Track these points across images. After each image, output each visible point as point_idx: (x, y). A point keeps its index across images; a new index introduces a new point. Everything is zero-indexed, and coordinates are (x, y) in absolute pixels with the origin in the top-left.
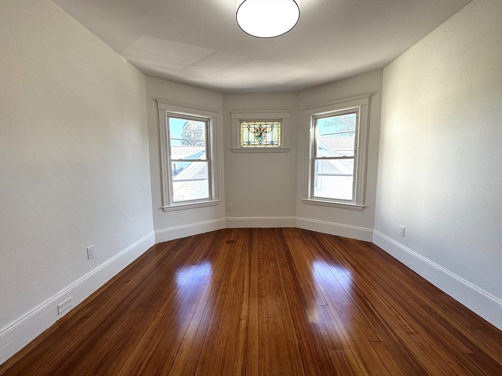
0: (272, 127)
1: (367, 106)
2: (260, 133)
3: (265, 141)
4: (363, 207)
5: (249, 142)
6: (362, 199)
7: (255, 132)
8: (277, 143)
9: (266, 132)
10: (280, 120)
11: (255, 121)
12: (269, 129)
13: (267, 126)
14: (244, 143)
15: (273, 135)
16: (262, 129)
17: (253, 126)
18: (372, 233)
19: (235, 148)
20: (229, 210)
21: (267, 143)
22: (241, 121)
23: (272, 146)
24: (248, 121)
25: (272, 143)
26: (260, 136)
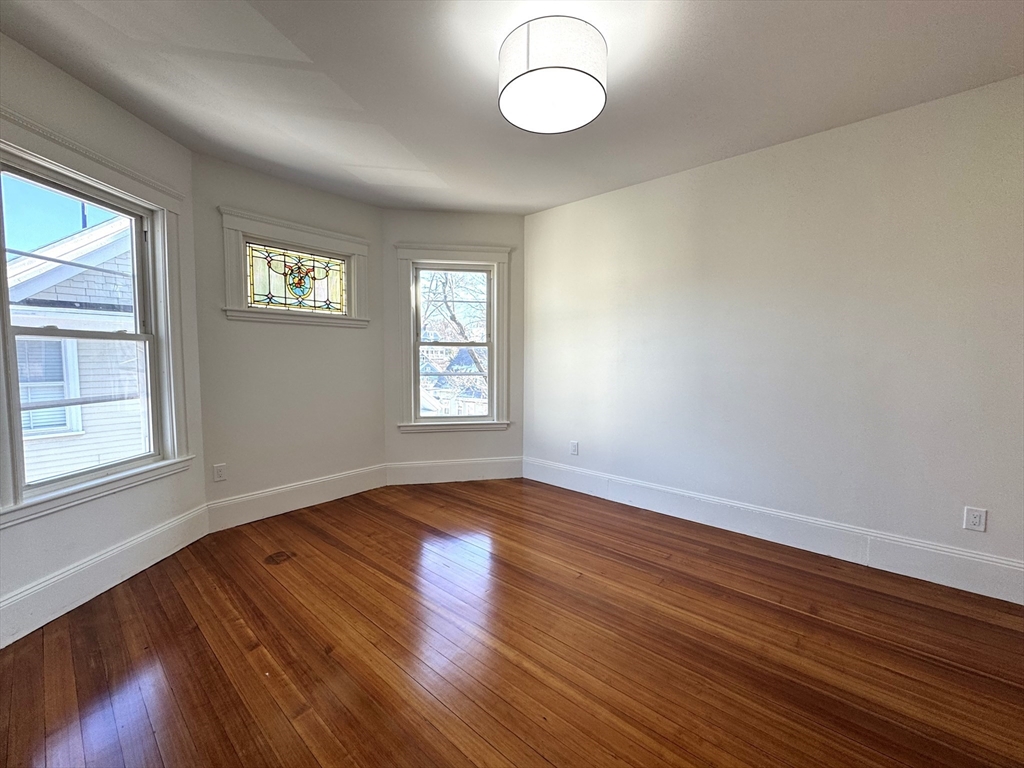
0: (327, 268)
1: (506, 266)
2: (298, 278)
3: (311, 297)
4: (508, 424)
5: (270, 298)
6: (505, 413)
7: (285, 275)
8: (338, 306)
9: (314, 278)
10: (345, 258)
11: (286, 246)
12: (319, 273)
13: (316, 264)
14: (257, 298)
15: (329, 288)
16: (304, 269)
17: (282, 258)
18: (521, 462)
19: (236, 308)
20: (216, 482)
21: (318, 304)
22: (249, 239)
23: (327, 312)
24: (267, 243)
25: (328, 304)
26: (299, 285)
